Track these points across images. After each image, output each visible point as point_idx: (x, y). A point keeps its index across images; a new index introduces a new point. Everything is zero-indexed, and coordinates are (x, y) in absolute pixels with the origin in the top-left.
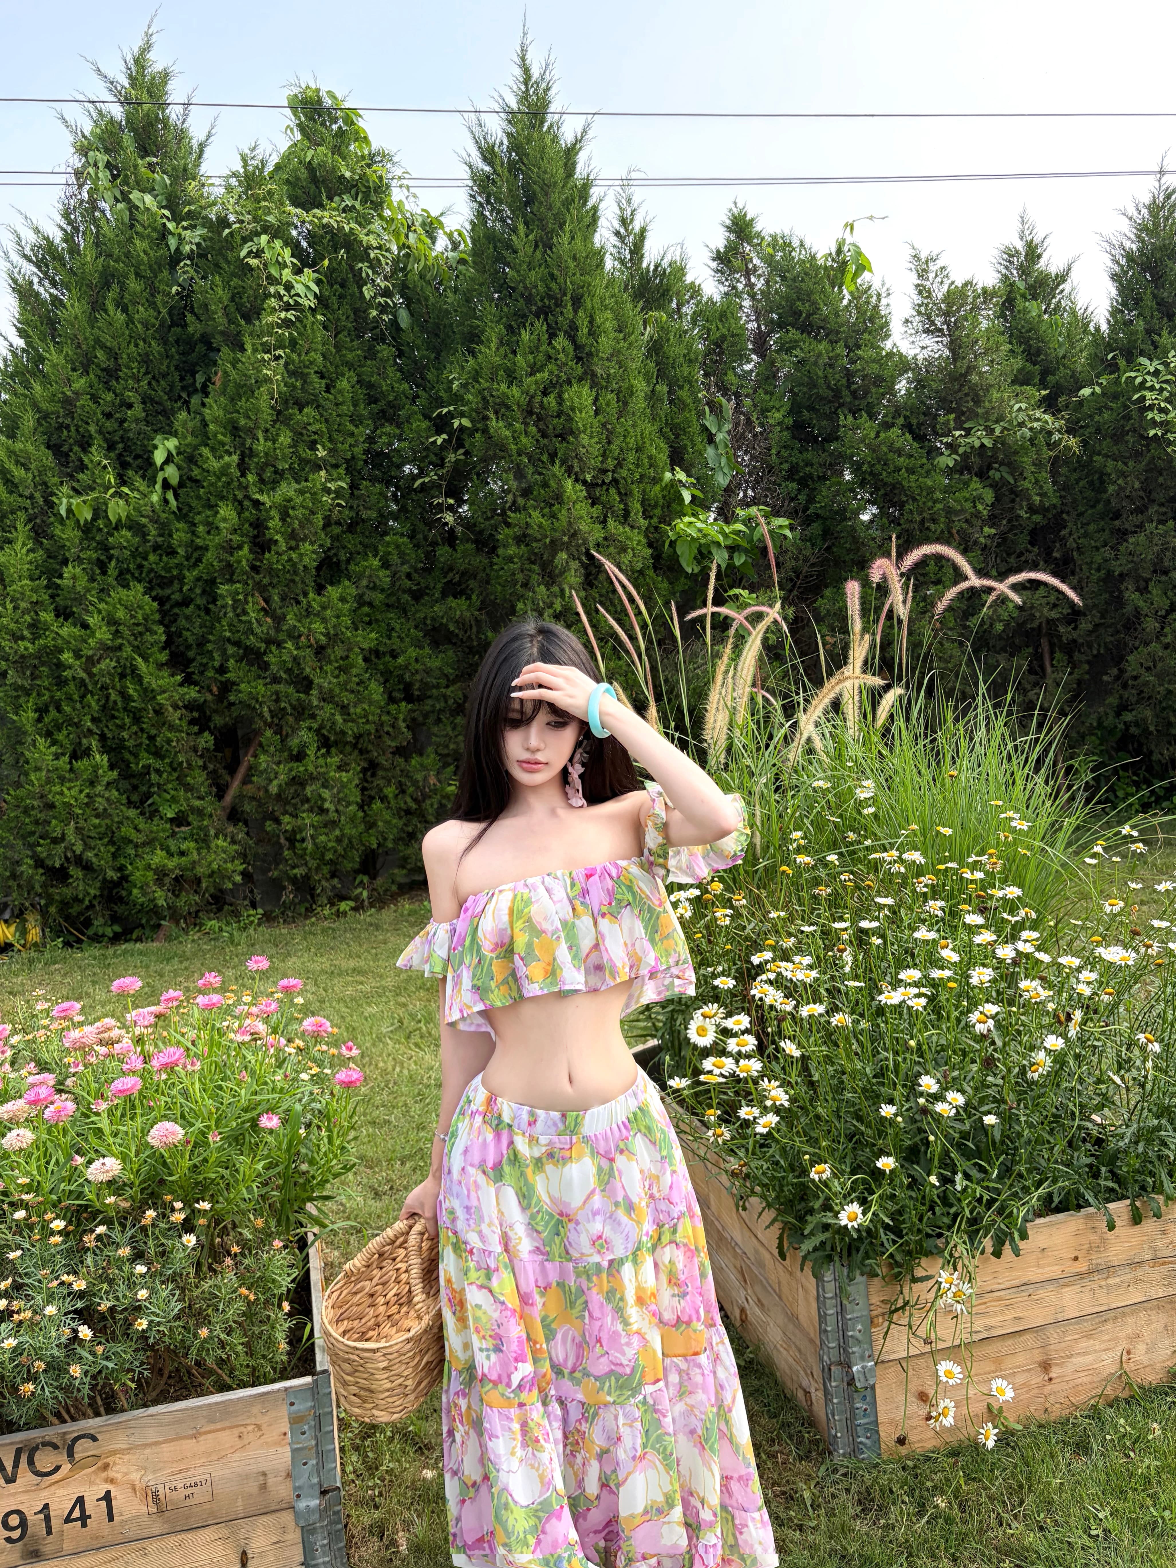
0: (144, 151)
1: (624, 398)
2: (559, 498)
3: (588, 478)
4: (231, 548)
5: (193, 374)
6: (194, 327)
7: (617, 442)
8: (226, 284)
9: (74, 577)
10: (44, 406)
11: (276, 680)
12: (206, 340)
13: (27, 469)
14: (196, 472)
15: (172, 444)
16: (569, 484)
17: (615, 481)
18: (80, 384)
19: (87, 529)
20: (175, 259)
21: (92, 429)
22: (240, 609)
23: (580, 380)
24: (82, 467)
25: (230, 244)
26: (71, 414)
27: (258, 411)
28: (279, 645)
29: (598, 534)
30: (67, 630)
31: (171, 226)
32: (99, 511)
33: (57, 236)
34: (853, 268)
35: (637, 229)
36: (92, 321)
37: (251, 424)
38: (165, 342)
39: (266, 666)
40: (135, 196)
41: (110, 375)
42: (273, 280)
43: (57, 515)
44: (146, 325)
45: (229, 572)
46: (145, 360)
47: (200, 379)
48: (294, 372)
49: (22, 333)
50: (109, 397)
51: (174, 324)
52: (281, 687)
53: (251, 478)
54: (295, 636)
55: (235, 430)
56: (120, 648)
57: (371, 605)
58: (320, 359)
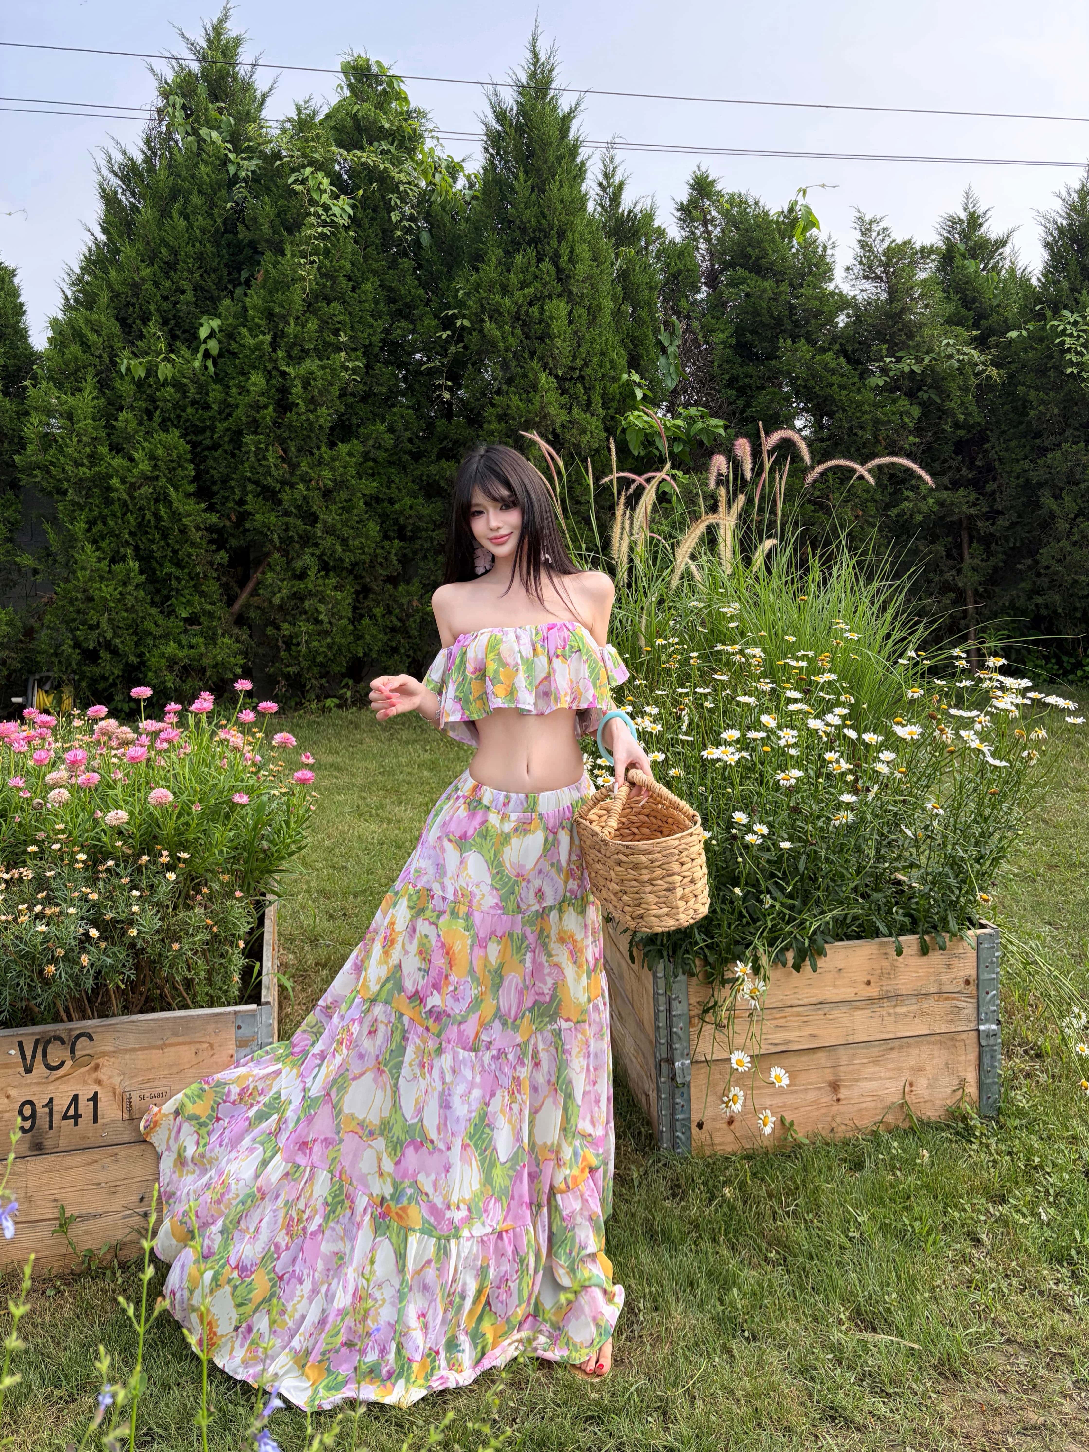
0: (215, 97)
1: (594, 312)
2: (535, 386)
3: (560, 373)
4: (258, 407)
5: (239, 270)
6: (243, 234)
7: (585, 346)
8: (274, 203)
9: (126, 421)
10: (117, 287)
11: (287, 514)
12: (253, 245)
13: (99, 335)
14: (234, 346)
15: (216, 323)
16: (543, 377)
17: (582, 378)
18: (147, 272)
19: (140, 385)
20: (234, 180)
21: (152, 307)
22: (261, 455)
23: (560, 296)
24: (141, 337)
25: (279, 173)
26: (136, 295)
27: (291, 302)
28: (292, 486)
29: (564, 417)
30: (118, 461)
31: (232, 156)
32: (151, 371)
33: (139, 158)
34: (801, 224)
35: (617, 183)
36: (160, 225)
37: (285, 312)
38: (218, 244)
39: (280, 502)
40: (204, 132)
41: (170, 267)
42: (313, 202)
43: (119, 372)
44: (203, 231)
45: (255, 426)
46: (200, 257)
47: (244, 275)
48: (324, 274)
49: (105, 231)
50: (168, 284)
51: (226, 231)
52: (291, 520)
53: (280, 354)
54: (306, 480)
55: (270, 316)
56: (157, 478)
57: (375, 460)
58: (349, 266)
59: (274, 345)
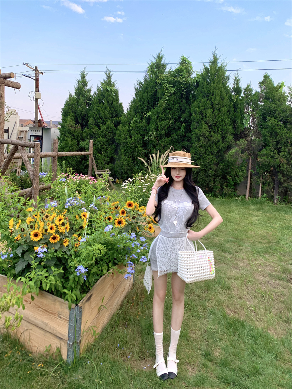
6: (157, 96)
18: (139, 104)
26: (137, 108)
38: (152, 98)
44: (150, 96)
46: (148, 101)
48: (167, 104)
55: (157, 113)
56: (136, 143)
57: (173, 141)
58: (172, 102)
59: (157, 118)
